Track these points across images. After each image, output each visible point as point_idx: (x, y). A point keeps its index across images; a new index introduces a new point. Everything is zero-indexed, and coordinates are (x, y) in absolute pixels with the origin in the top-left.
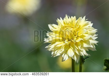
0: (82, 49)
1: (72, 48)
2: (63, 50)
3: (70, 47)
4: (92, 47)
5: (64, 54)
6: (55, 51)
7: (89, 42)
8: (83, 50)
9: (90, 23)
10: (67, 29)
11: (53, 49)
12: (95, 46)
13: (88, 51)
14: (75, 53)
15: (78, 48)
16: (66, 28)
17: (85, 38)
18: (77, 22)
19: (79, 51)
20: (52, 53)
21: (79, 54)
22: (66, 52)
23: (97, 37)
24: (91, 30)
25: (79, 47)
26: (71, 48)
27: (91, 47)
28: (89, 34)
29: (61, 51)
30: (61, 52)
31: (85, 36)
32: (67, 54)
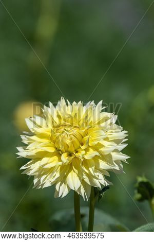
0: (96, 174)
1: (76, 171)
2: (58, 175)
3: (71, 169)
4: (117, 168)
5: (60, 183)
6: (40, 176)
7: (110, 156)
8: (98, 176)
10: (65, 130)
11: (37, 173)
12: (122, 165)
13: (109, 176)
14: (83, 182)
15: (87, 172)
16: (63, 129)
19: (90, 176)
20: (35, 181)
21: (90, 184)
22: (63, 179)
23: (126, 145)
24: (114, 131)
25: (90, 169)
28: (110, 140)
29: (54, 177)
30: (53, 180)
31: (103, 146)
32: (65, 184)
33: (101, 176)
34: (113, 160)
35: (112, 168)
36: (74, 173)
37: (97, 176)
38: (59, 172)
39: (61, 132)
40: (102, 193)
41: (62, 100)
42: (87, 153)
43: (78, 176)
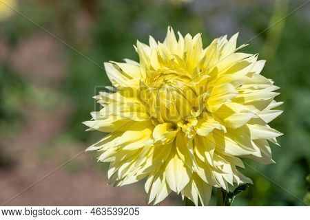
0: (218, 164)
1: (182, 156)
2: (149, 163)
3: (174, 152)
4: (257, 153)
5: (152, 177)
6: (119, 164)
7: (247, 132)
8: (222, 166)
9: (252, 58)
10: (166, 82)
12: (269, 148)
14: (194, 176)
15: (202, 159)
16: (161, 81)
17: (230, 119)
18: (204, 59)
19: (208, 168)
20: (111, 172)
21: (206, 181)
22: (159, 170)
24: (255, 86)
25: (207, 154)
26: (180, 158)
27: (254, 154)
28: (245, 102)
29: (143, 165)
30: (140, 172)
31: (231, 112)
32: (162, 179)
33: (227, 168)
34: (252, 138)
35: (249, 153)
36: (178, 160)
37: (220, 168)
38: (151, 157)
39: (158, 86)
40: (231, 198)
41: (169, 31)
42: (203, 124)
43: (185, 166)
